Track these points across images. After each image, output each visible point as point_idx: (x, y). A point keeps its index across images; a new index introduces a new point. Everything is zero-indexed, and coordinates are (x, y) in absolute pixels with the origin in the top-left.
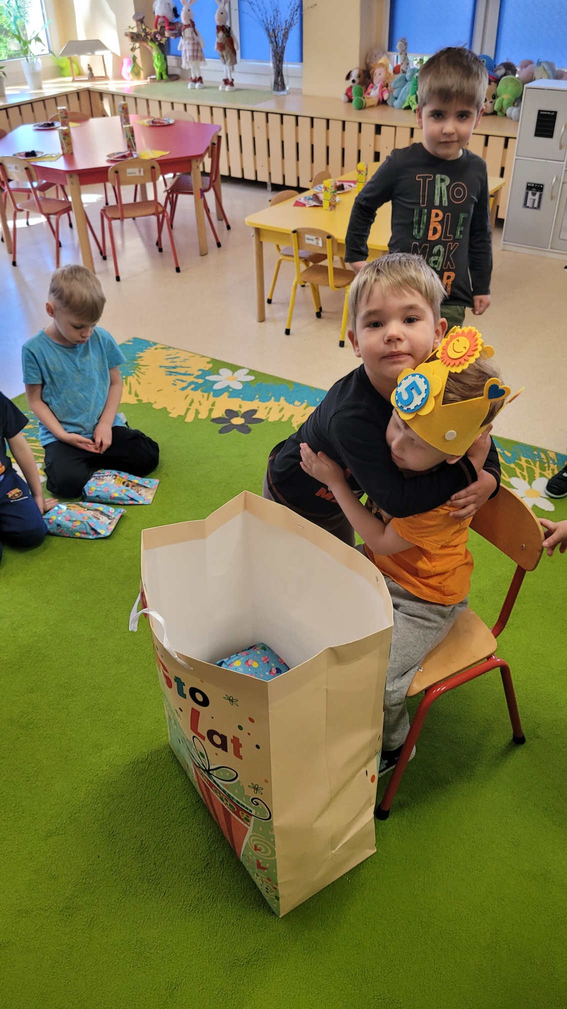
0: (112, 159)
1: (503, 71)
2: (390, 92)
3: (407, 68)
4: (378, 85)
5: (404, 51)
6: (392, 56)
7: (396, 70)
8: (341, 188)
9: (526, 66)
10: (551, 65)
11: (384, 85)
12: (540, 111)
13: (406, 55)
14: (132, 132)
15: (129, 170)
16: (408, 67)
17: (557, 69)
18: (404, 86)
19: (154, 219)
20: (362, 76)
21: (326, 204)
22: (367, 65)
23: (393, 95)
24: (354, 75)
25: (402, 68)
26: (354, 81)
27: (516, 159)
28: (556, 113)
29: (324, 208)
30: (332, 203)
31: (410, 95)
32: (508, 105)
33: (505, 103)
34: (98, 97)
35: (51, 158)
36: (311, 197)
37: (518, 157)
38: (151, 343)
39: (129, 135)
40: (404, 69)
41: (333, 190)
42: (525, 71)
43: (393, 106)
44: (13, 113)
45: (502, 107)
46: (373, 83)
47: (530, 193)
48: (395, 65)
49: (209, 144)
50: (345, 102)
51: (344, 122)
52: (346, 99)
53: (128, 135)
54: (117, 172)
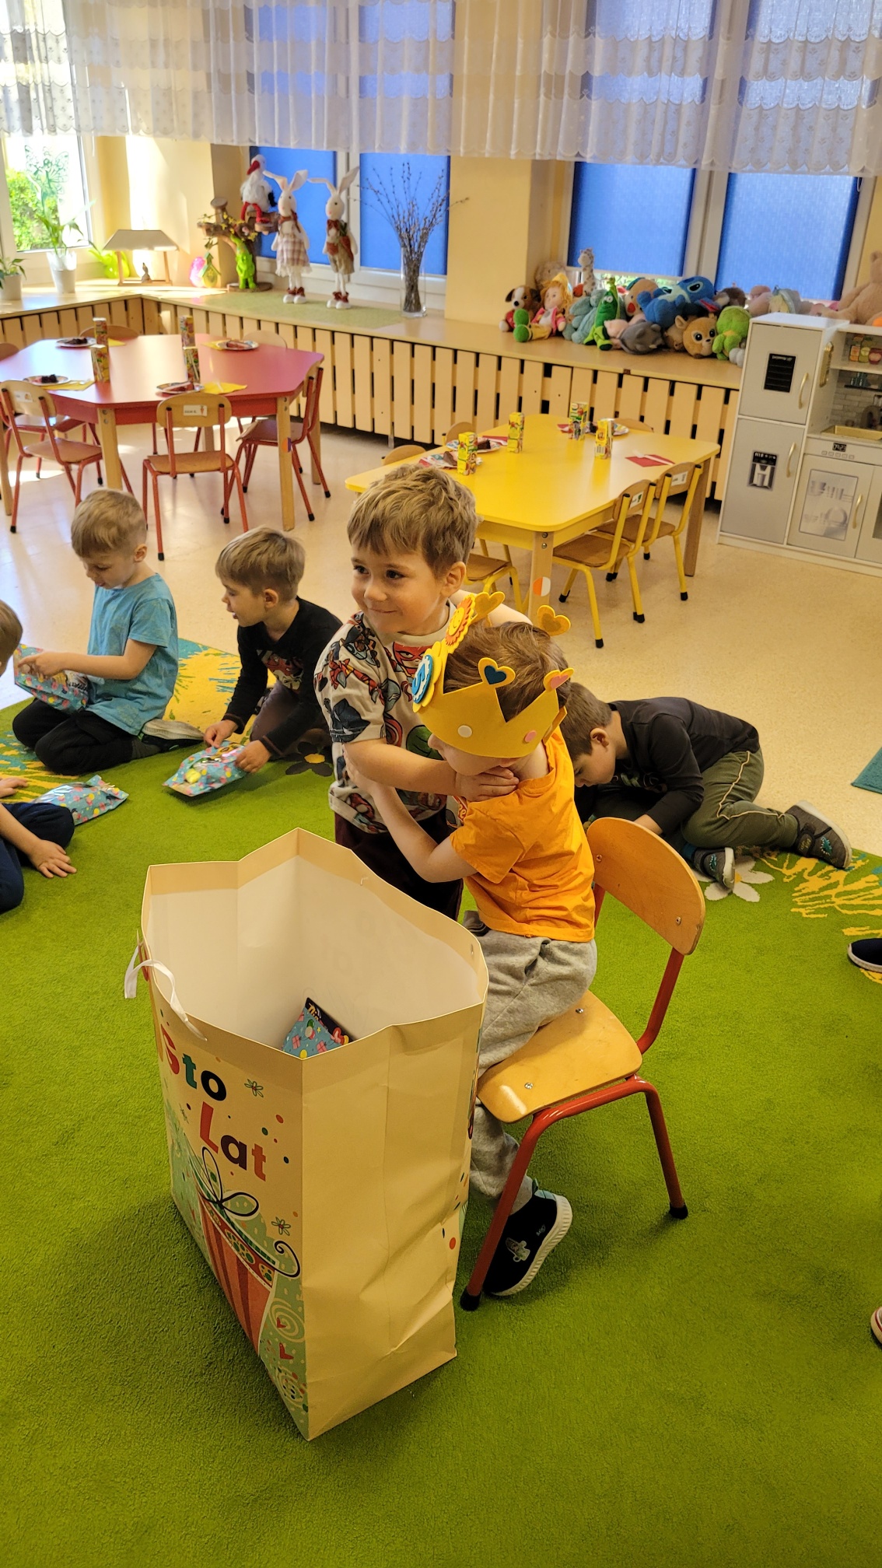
0: (164, 391)
1: (725, 299)
2: (568, 321)
3: (592, 290)
4: (551, 311)
5: (589, 266)
6: (573, 273)
7: (578, 292)
8: (486, 445)
9: (760, 294)
10: (794, 295)
11: (559, 310)
12: (771, 355)
13: (592, 271)
14: (196, 356)
15: (186, 408)
16: (594, 287)
17: (802, 300)
18: (587, 314)
19: (221, 475)
20: (529, 297)
21: (461, 466)
22: (536, 282)
23: (571, 325)
24: (518, 296)
25: (585, 288)
26: (516, 304)
27: (738, 419)
28: (794, 358)
29: (459, 471)
30: (470, 465)
31: (595, 325)
32: (733, 346)
33: (727, 343)
34: (154, 307)
35: (78, 386)
36: (442, 456)
37: (740, 416)
38: (200, 646)
39: (192, 360)
40: (589, 290)
41: (473, 448)
42: (758, 300)
43: (571, 340)
44: (31, 323)
45: (723, 348)
46: (544, 308)
47: (758, 466)
48: (577, 284)
49: (304, 378)
50: (504, 332)
51: (500, 358)
52: (506, 327)
53: (189, 359)
54: (169, 409)
